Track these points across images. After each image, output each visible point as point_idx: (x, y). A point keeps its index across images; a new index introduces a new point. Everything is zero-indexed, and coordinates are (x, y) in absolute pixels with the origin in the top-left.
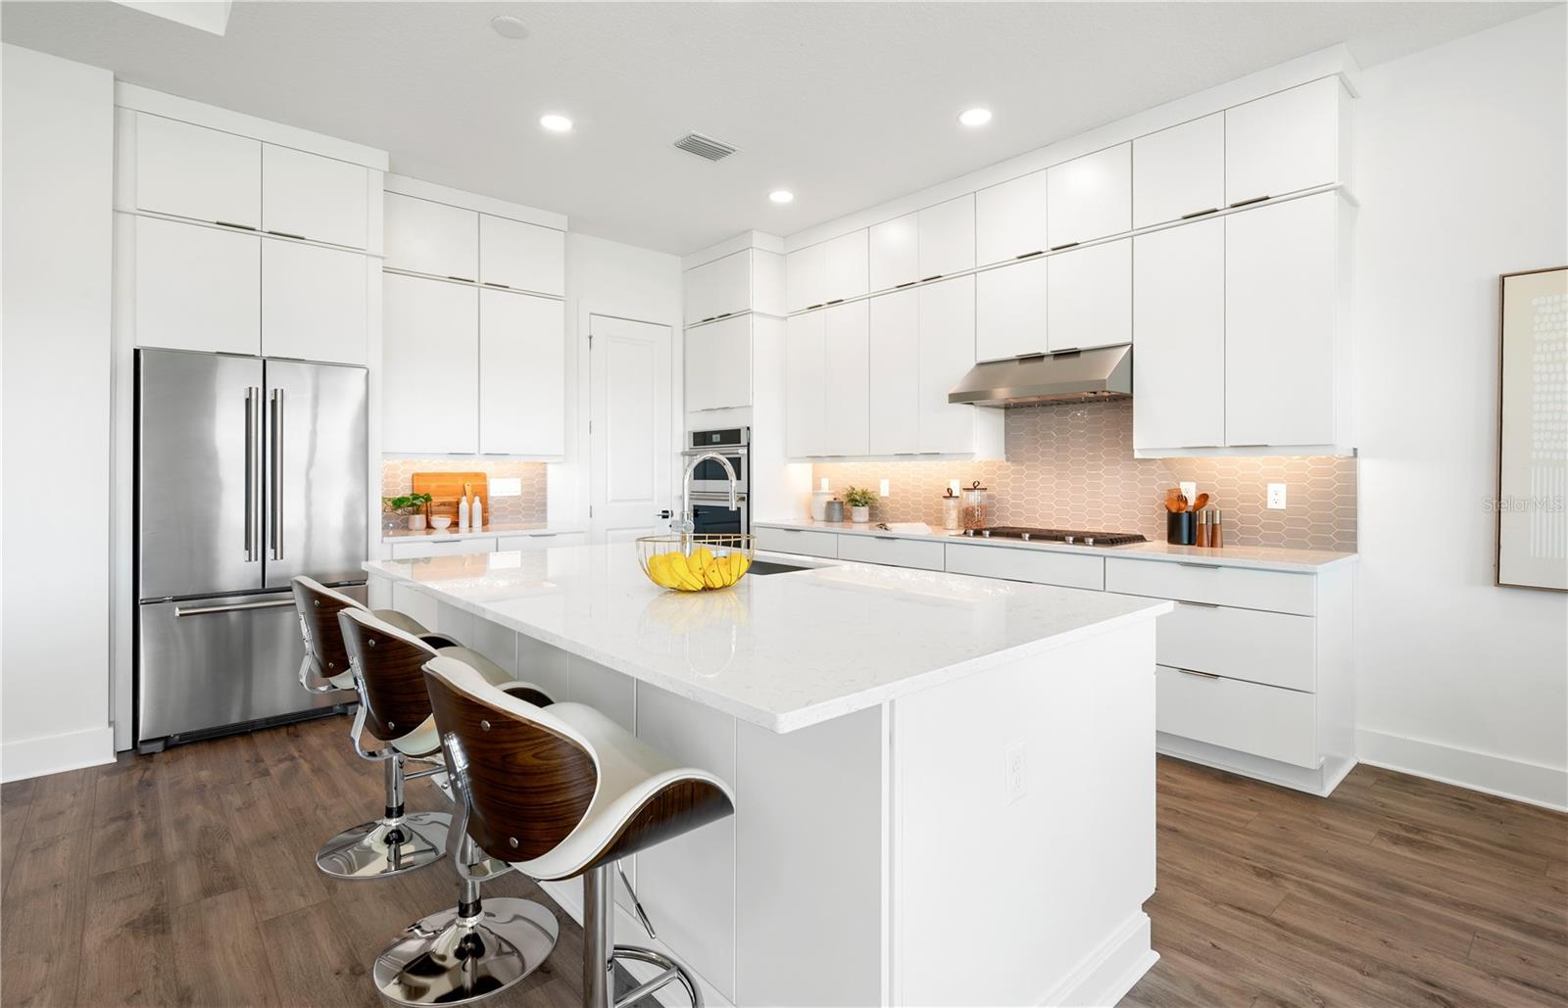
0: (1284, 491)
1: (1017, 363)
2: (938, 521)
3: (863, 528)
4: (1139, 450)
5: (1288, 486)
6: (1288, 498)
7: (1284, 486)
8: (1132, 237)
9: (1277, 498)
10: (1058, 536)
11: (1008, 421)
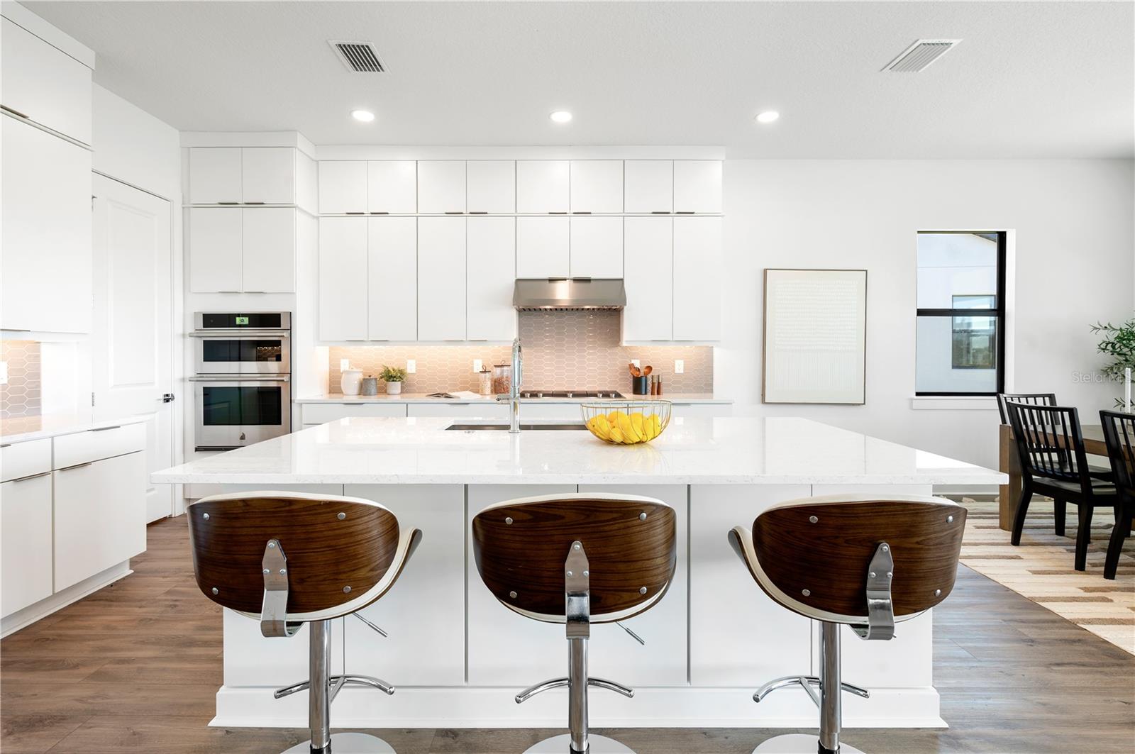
0: (683, 363)
1: (548, 282)
2: (477, 389)
3: (397, 398)
4: (627, 341)
5: (684, 362)
6: (684, 367)
7: (682, 361)
8: (624, 216)
9: (679, 367)
10: (564, 395)
11: (521, 319)
